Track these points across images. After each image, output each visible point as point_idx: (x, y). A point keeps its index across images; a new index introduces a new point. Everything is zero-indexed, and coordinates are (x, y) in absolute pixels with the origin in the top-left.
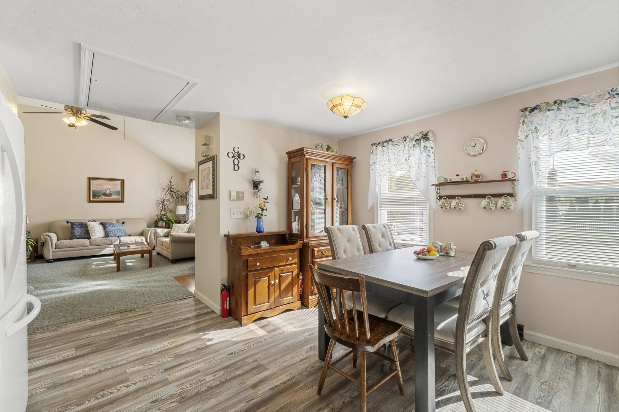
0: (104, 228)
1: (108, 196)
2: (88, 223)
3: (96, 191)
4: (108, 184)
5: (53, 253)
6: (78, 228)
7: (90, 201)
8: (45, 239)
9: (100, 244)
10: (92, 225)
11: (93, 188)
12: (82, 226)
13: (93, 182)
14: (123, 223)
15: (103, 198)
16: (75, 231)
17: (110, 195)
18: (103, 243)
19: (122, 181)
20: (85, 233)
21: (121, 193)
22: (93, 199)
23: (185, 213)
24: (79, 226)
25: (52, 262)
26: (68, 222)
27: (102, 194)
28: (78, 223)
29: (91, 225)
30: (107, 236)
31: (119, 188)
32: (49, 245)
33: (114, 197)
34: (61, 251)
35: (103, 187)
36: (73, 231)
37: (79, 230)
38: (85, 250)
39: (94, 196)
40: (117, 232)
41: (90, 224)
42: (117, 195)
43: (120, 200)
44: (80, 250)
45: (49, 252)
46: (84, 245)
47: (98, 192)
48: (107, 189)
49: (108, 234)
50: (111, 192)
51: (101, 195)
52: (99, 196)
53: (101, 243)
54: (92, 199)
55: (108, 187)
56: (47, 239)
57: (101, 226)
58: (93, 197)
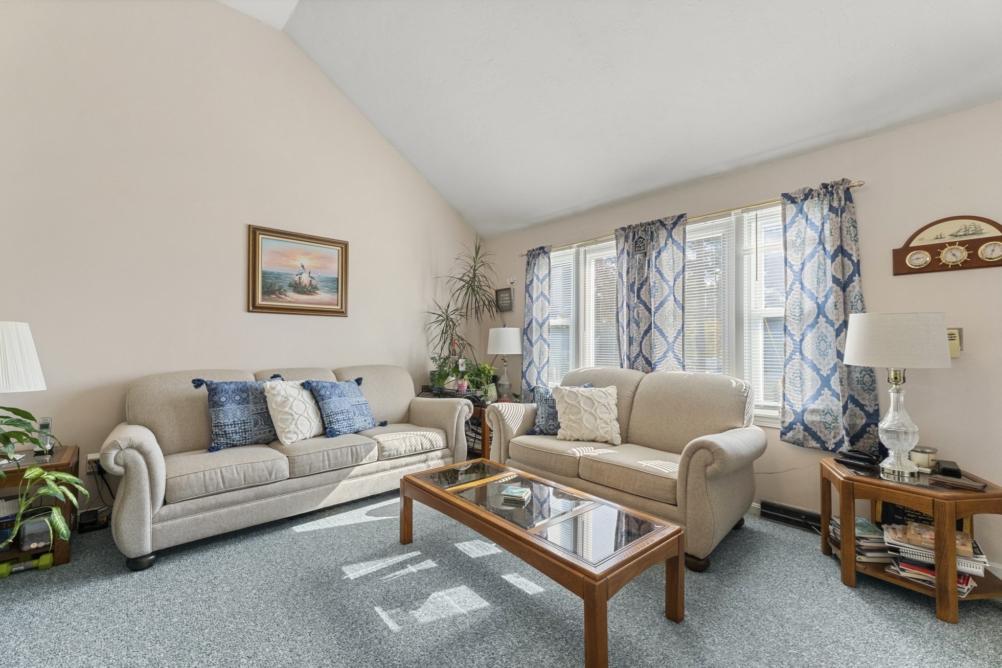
0: (317, 403)
1: (304, 293)
2: (268, 385)
3: (272, 273)
4: (306, 254)
5: (158, 526)
6: (234, 406)
7: (254, 306)
8: (125, 466)
9: (324, 466)
10: (283, 393)
11: (265, 264)
12: (244, 395)
13: (266, 244)
14: (359, 381)
15: (293, 298)
16: (226, 415)
17: (311, 290)
18: (332, 461)
19: (344, 247)
20: (256, 424)
21: (340, 284)
22: (263, 300)
23: (518, 351)
24: (237, 398)
25: (150, 565)
26: (198, 383)
27: (290, 285)
28: (233, 386)
29: (279, 394)
30: (327, 431)
31: (333, 270)
32: (140, 491)
33: (323, 297)
34: (190, 512)
35: (292, 263)
36: (217, 417)
37: (239, 413)
38: (274, 495)
39: (268, 291)
40: (355, 414)
41: (274, 388)
42: (328, 292)
43: (339, 307)
44: (258, 498)
45: (141, 521)
46: (273, 477)
47: (278, 276)
48: (302, 270)
49: (331, 423)
50: (313, 282)
51: (286, 288)
52: (280, 292)
53: (327, 463)
54: (260, 301)
55: (306, 262)
56: (136, 463)
57: (306, 394)
58: (264, 293)
